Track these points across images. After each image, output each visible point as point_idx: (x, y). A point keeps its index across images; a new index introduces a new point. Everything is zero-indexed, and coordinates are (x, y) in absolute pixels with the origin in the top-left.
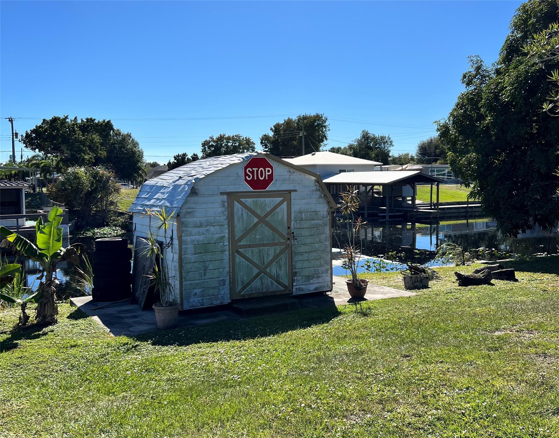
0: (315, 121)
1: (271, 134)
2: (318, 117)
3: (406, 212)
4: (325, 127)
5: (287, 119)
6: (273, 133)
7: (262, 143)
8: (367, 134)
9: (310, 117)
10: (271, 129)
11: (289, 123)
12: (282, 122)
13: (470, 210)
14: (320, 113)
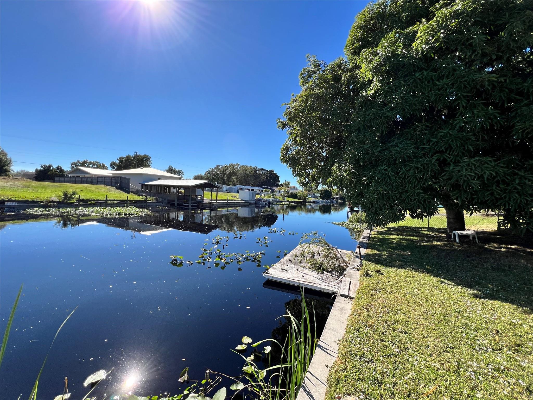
0: (144, 158)
1: (117, 162)
2: (145, 156)
3: (199, 204)
4: (149, 161)
5: (127, 155)
6: (118, 162)
7: (111, 166)
8: (171, 167)
9: (141, 156)
10: (118, 159)
11: (128, 157)
12: (124, 156)
13: (228, 203)
14: (147, 154)
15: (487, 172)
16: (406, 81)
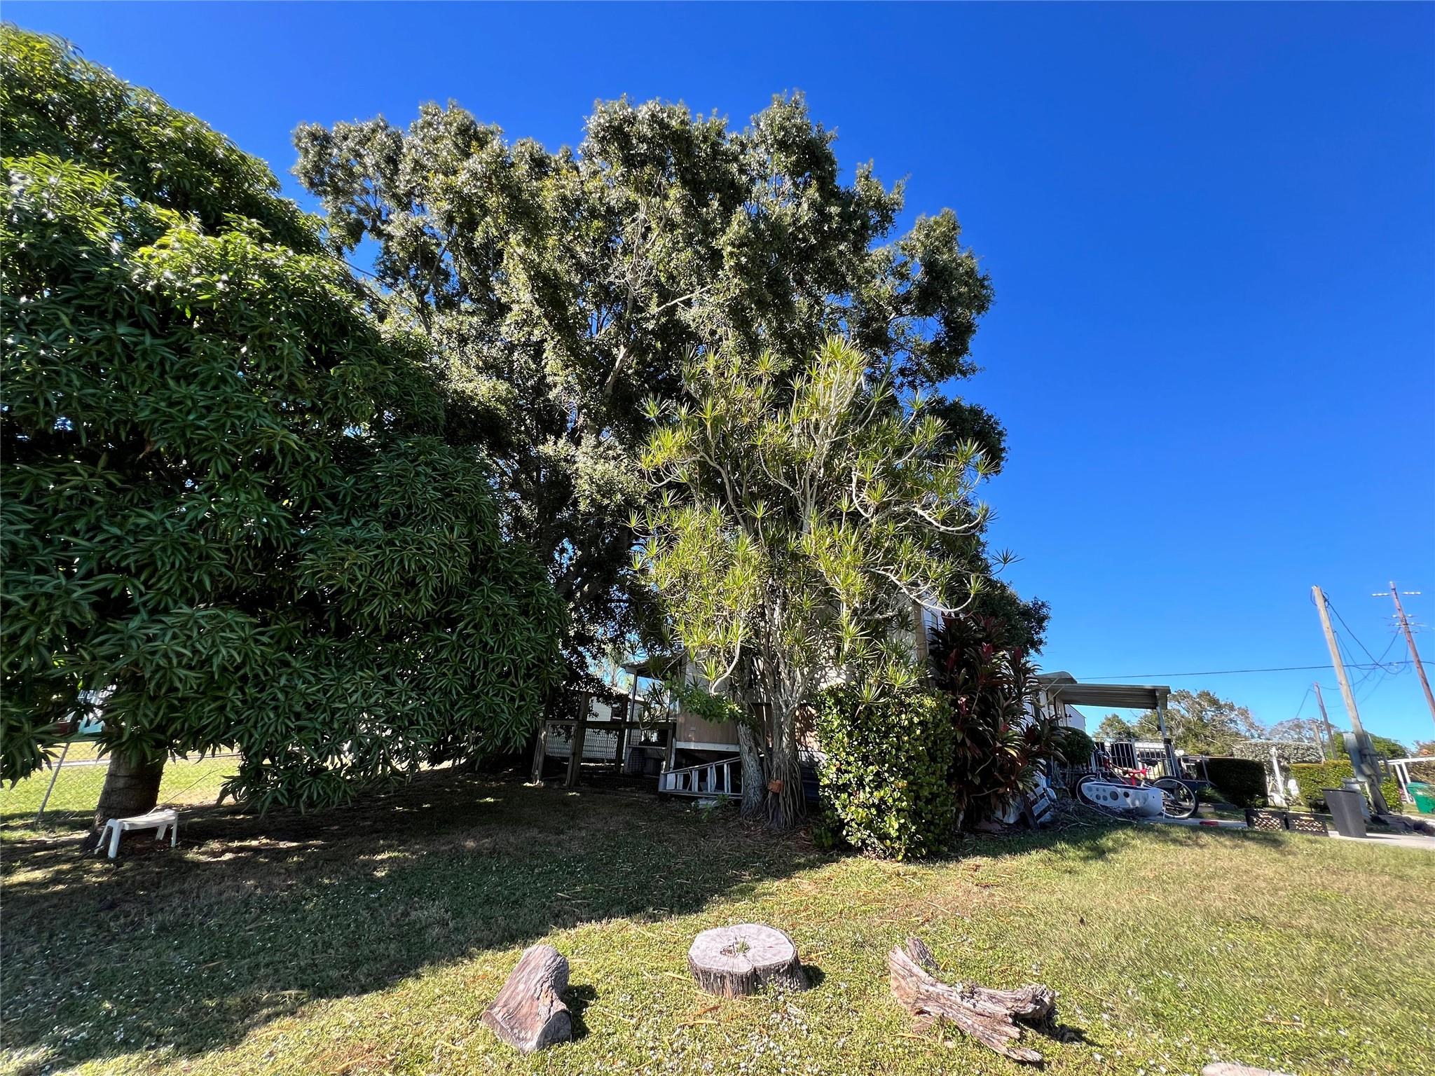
15: (224, 652)
16: (81, 324)
